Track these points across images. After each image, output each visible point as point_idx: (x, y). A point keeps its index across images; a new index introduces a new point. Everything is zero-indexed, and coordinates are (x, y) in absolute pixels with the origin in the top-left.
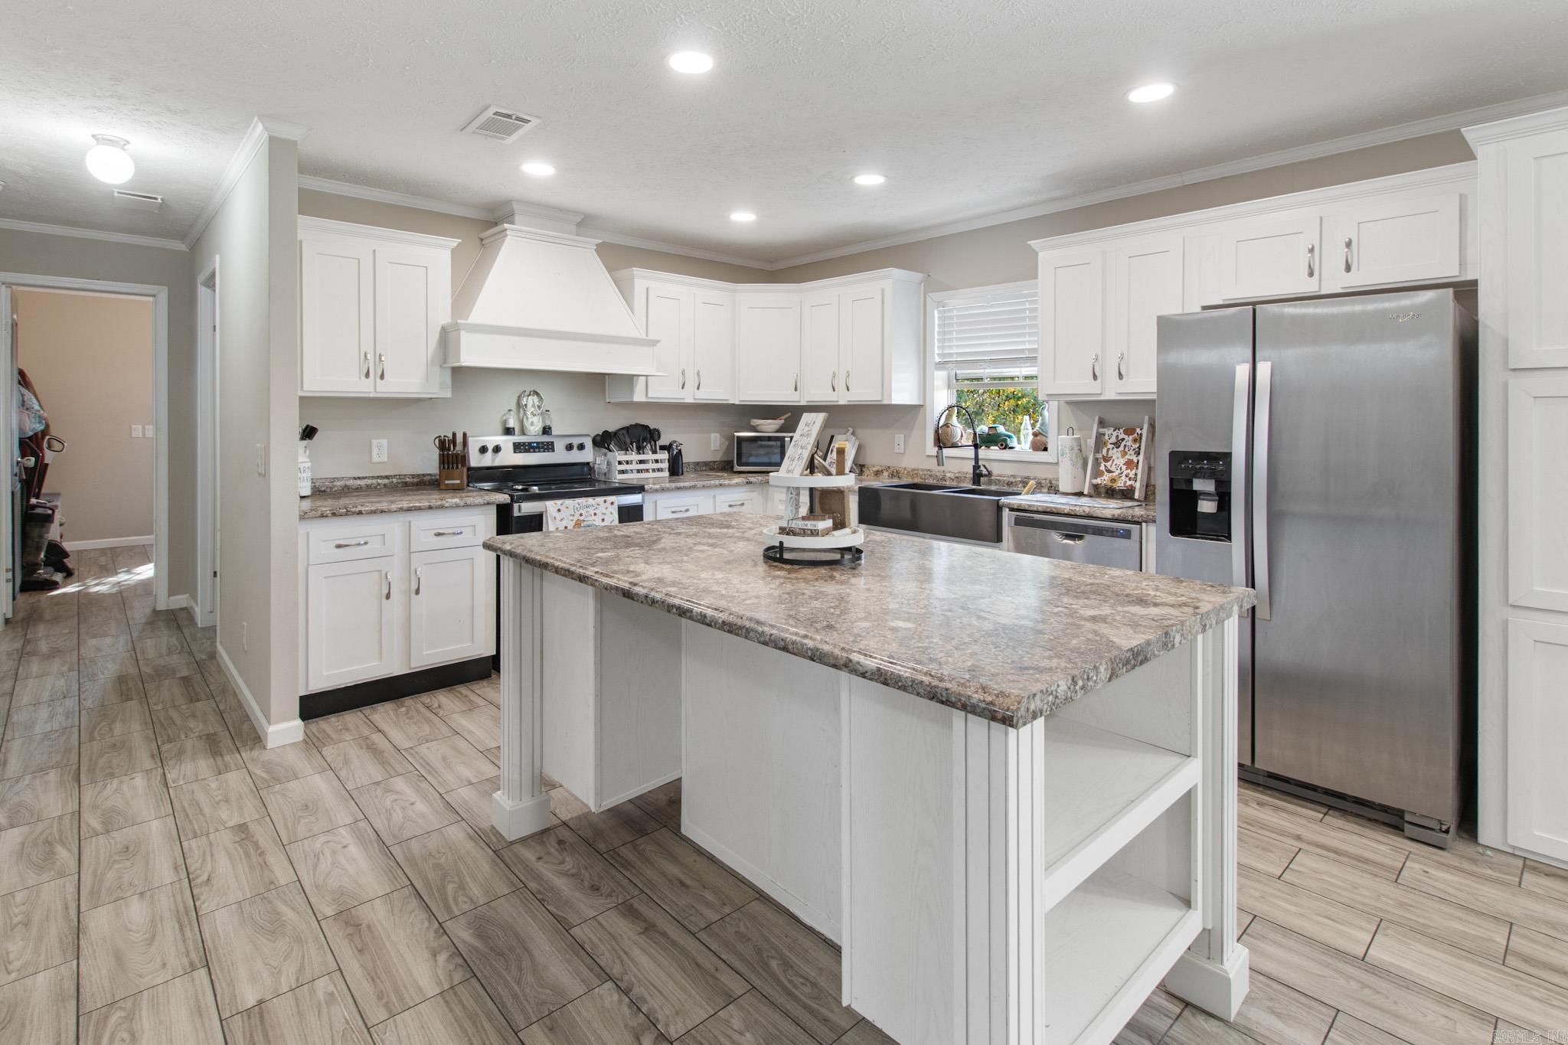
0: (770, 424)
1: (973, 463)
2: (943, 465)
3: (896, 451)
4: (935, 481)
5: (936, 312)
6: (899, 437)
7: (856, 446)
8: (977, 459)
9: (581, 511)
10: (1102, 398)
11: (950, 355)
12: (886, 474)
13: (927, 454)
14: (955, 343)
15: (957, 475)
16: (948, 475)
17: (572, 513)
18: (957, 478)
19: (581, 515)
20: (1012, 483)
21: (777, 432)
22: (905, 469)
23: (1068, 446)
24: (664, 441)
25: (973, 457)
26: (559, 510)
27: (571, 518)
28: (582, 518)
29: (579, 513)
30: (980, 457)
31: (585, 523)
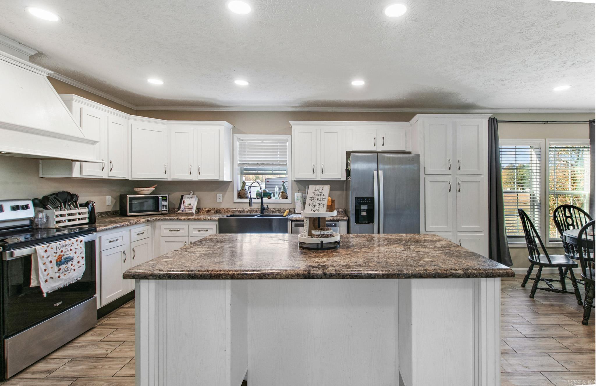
0: (148, 190)
1: (261, 204)
2: (252, 206)
3: (218, 201)
4: (239, 213)
5: (238, 142)
6: (219, 195)
7: (197, 200)
8: (262, 203)
9: (62, 249)
10: (315, 180)
11: (245, 161)
12: (213, 212)
13: (234, 202)
14: (247, 156)
15: (249, 210)
16: (245, 210)
17: (56, 251)
18: (250, 211)
19: (62, 252)
20: (274, 211)
21: (150, 194)
22: (223, 209)
23: (300, 197)
24: (82, 200)
25: (261, 202)
26: (46, 251)
27: (55, 254)
28: (62, 254)
29: (61, 250)
30: (263, 202)
31: (64, 256)
